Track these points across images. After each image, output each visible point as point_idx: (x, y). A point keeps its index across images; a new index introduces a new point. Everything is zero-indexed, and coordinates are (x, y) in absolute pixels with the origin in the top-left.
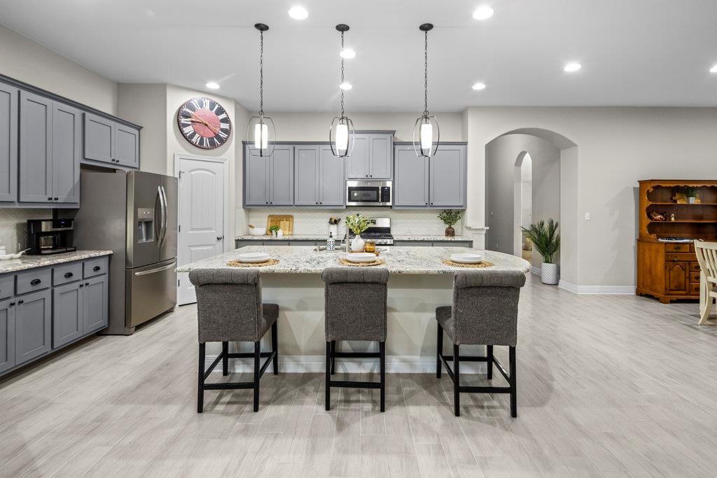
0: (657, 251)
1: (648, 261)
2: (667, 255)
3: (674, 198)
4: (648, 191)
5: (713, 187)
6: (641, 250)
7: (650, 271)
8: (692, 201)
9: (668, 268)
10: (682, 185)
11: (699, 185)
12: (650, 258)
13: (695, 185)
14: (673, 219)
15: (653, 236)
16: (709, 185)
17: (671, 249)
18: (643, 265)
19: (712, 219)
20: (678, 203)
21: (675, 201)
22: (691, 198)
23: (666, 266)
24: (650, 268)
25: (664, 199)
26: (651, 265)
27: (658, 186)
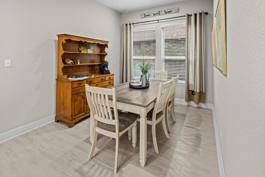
0: (67, 88)
1: (62, 95)
2: (73, 90)
3: (80, 49)
4: (63, 42)
5: (98, 44)
6: (58, 88)
7: (63, 103)
8: (89, 51)
9: (73, 100)
10: (84, 41)
11: (93, 42)
12: (63, 93)
13: (90, 42)
14: (79, 63)
15: (65, 76)
16: (97, 43)
17: (76, 85)
18: (59, 98)
19: (98, 62)
20: (82, 52)
21: (81, 51)
22: (88, 50)
23: (72, 99)
24: (63, 101)
25: (74, 49)
26: (63, 99)
27: (69, 40)
